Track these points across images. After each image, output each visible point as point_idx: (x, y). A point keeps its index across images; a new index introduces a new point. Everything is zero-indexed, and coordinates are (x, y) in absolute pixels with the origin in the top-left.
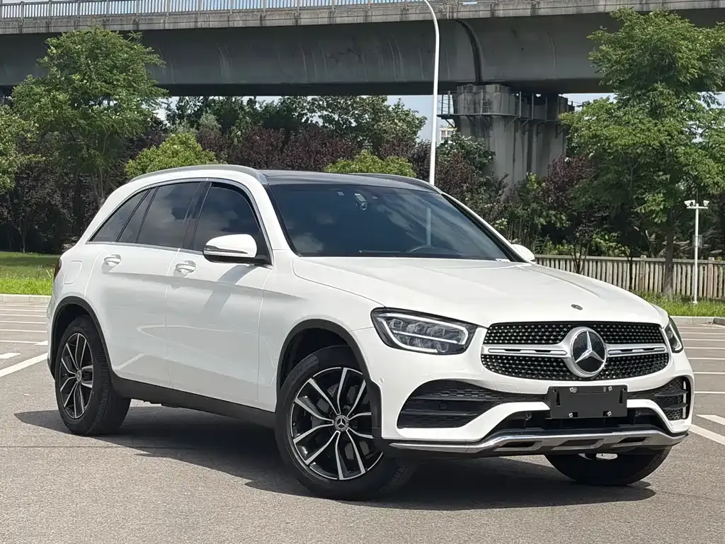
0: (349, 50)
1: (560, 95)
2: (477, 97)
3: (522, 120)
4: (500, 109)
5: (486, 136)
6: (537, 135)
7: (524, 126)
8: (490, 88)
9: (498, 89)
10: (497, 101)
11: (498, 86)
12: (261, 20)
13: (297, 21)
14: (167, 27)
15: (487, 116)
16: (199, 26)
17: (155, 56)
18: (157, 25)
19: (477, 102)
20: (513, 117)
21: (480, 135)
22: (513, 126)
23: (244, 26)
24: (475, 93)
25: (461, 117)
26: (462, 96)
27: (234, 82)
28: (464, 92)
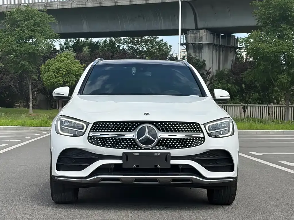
0: (139, 16)
1: (232, 34)
3: (216, 45)
4: (206, 40)
5: (200, 52)
6: (222, 52)
7: (217, 48)
8: (201, 31)
9: (205, 32)
10: (205, 37)
11: (205, 30)
12: (100, 4)
13: (116, 4)
14: (59, 7)
15: (201, 43)
16: (73, 7)
17: (53, 18)
18: (54, 7)
19: (196, 37)
20: (212, 44)
21: (198, 52)
22: (212, 47)
23: (93, 6)
24: (195, 34)
25: (189, 44)
26: (189, 35)
27: (89, 31)
28: (190, 33)
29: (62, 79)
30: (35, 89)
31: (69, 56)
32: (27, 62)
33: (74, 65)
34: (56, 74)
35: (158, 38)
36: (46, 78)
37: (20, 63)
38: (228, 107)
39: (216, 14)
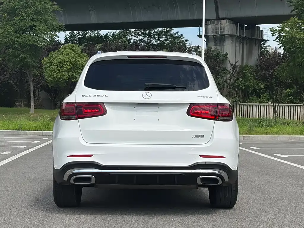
0: (153, 5)
1: (256, 25)
2: (217, 26)
3: (239, 37)
4: (229, 31)
5: (222, 45)
6: (246, 45)
7: (240, 40)
8: (224, 22)
9: (228, 22)
10: (227, 28)
11: (228, 20)
15: (223, 35)
19: (217, 28)
20: (235, 35)
21: (219, 45)
22: (235, 40)
24: (216, 24)
25: (209, 36)
26: (210, 26)
27: (97, 22)
28: (211, 24)
29: (67, 74)
30: (38, 87)
31: (76, 48)
32: (28, 56)
33: (81, 58)
34: (60, 69)
35: (173, 30)
36: (48, 73)
37: (20, 56)
38: (253, 106)
39: (240, 2)
